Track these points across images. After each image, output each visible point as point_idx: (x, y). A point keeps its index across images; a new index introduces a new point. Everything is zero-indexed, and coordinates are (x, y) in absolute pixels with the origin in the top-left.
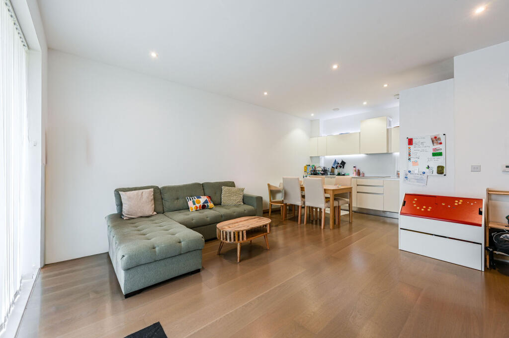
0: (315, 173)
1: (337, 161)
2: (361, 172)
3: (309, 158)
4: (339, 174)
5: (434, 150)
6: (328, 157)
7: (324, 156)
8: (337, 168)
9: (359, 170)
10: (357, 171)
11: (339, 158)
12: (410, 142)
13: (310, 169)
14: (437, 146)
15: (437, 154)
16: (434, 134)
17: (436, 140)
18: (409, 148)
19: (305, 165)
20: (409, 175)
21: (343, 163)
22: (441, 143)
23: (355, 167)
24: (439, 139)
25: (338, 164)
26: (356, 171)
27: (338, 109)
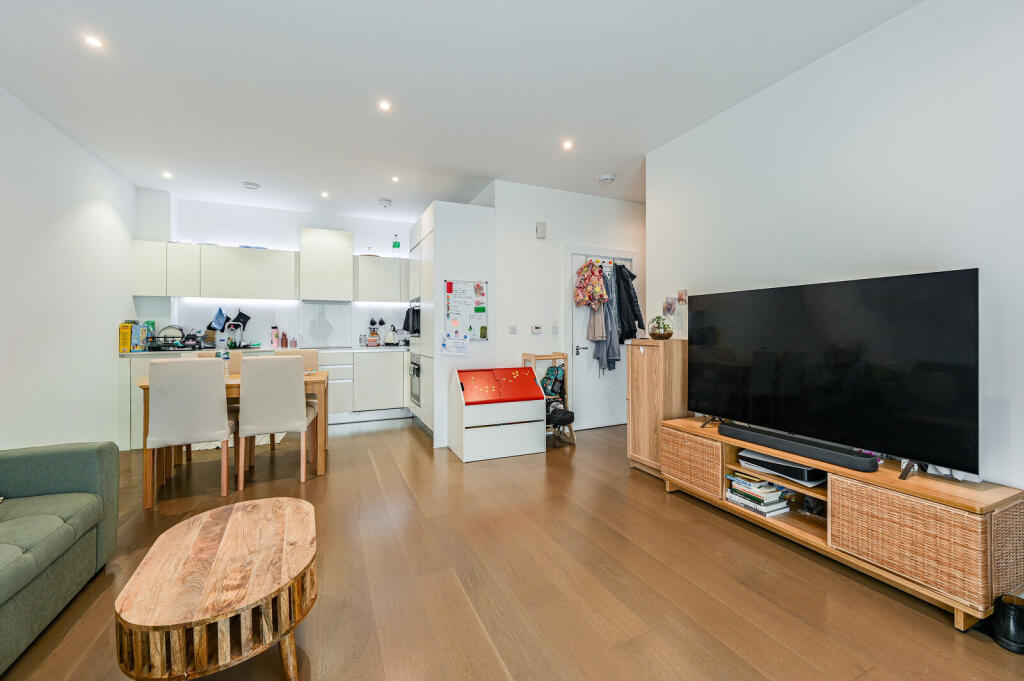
0: (155, 346)
1: (224, 312)
2: (290, 338)
3: (131, 299)
4: (233, 346)
5: (477, 303)
6: (192, 301)
7: (179, 297)
8: (222, 330)
9: (284, 335)
10: (281, 336)
11: (232, 305)
12: (450, 287)
13: (140, 335)
14: (480, 298)
15: (480, 310)
16: (477, 280)
17: (478, 289)
18: (448, 297)
19: (120, 321)
20: (448, 342)
21: (242, 319)
22: (483, 295)
23: (275, 328)
24: (482, 288)
25: (228, 319)
26: (277, 336)
27: (258, 186)
